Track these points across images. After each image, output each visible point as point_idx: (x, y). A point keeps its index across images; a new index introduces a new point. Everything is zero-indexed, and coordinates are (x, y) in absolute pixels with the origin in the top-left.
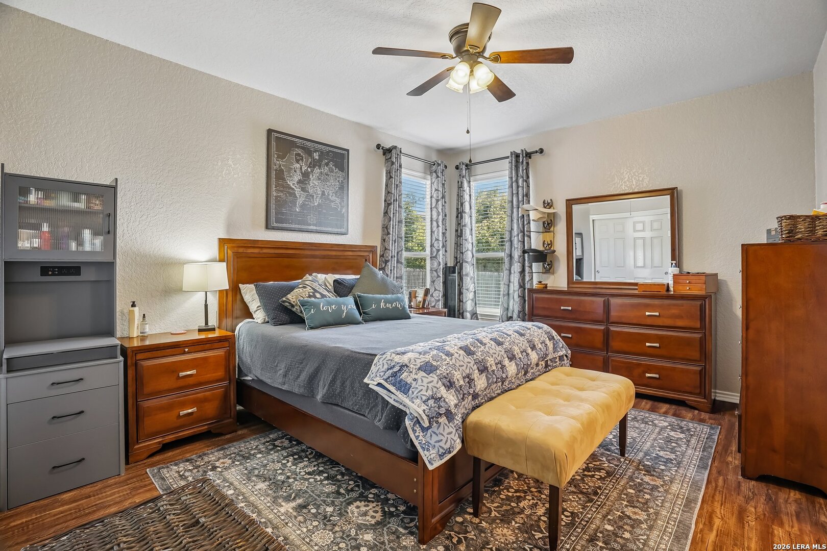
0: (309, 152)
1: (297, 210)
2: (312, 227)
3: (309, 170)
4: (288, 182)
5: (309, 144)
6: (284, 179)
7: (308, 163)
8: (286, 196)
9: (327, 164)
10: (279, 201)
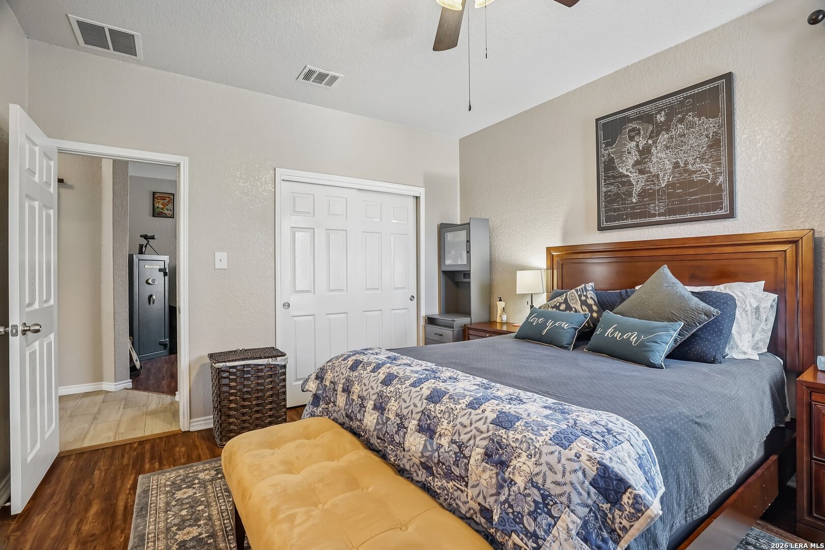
0: (647, 118)
1: (634, 200)
2: (657, 219)
3: (650, 142)
4: (620, 170)
5: (646, 108)
6: (615, 168)
7: (648, 134)
8: (619, 187)
9: (681, 121)
10: (610, 196)
